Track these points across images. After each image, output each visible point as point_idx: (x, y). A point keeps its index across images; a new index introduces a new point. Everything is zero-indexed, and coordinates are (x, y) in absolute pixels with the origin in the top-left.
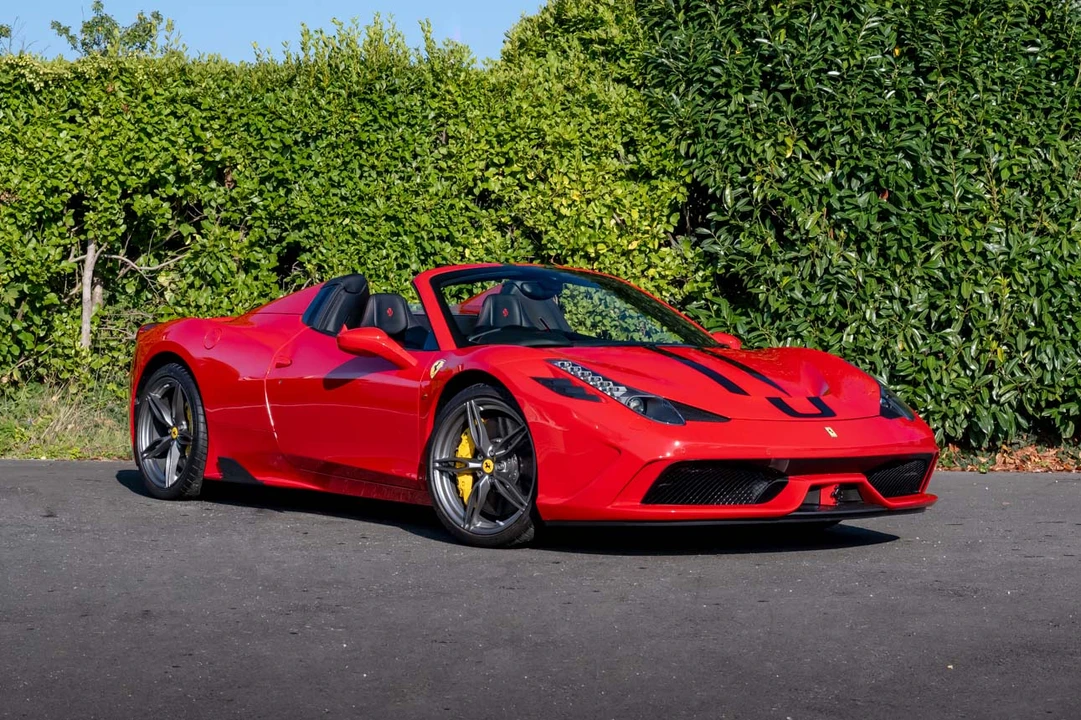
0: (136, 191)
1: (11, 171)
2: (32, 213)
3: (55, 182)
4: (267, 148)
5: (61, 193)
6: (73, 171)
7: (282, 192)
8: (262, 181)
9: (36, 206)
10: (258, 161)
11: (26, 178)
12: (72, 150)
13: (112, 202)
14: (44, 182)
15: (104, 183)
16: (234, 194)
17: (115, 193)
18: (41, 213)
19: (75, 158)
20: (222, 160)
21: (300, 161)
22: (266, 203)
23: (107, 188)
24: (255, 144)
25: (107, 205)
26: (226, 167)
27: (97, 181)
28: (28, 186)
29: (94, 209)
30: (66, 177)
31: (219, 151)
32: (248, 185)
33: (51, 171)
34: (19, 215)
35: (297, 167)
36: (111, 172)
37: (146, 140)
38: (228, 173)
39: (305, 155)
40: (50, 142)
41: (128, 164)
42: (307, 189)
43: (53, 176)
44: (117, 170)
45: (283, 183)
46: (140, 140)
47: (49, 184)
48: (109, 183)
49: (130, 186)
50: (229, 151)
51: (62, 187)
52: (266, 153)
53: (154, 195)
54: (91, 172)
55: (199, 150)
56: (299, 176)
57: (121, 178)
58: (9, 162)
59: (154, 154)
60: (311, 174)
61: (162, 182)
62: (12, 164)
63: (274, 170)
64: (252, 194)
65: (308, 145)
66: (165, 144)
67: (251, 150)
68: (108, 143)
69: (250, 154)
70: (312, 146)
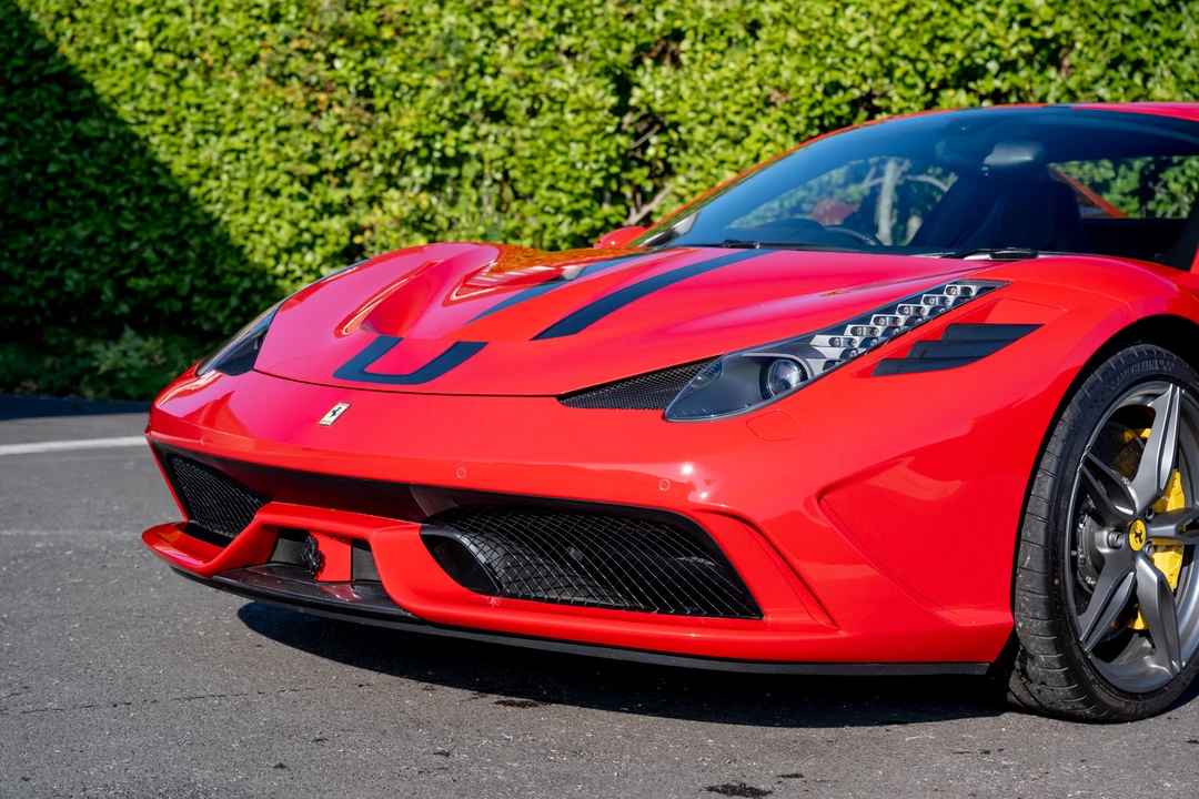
0: (944, 85)
1: (781, 62)
2: (808, 118)
3: (835, 75)
4: (1116, 16)
5: (845, 89)
6: (860, 59)
7: (1138, 79)
8: (1114, 64)
9: (813, 107)
10: (1105, 36)
11: (799, 70)
12: (859, 31)
13: (910, 100)
14: (821, 75)
15: (898, 73)
16: (1072, 84)
17: (913, 86)
18: (821, 118)
19: (861, 43)
20: (1056, 38)
21: (1165, 33)
22: (1115, 95)
23: (902, 80)
24: (1102, 11)
25: (903, 104)
26: (1060, 47)
27: (889, 73)
28: (801, 81)
29: (888, 110)
30: (850, 67)
31: (1050, 23)
32: (1093, 71)
33: (829, 61)
34: (791, 121)
35: (1159, 41)
36: (905, 57)
37: (954, 13)
38: (1065, 55)
39: (1173, 25)
40: (830, 21)
41: (930, 47)
42: (1173, 73)
43: (832, 67)
44: (913, 55)
45: (1138, 65)
46: (945, 14)
47: (828, 77)
48: (906, 74)
49: (933, 79)
50: (1065, 23)
51: (846, 82)
52: (1116, 24)
53: (968, 90)
54: (880, 60)
55: (1025, 23)
56: (1162, 54)
57: (920, 66)
58: (778, 51)
59: (966, 32)
60: (1178, 52)
61: (981, 71)
62: (782, 52)
63: (1128, 48)
64: (1096, 81)
65: (1178, 10)
66: (981, 17)
67: (1094, 19)
68: (904, 19)
69: (1093, 26)
70: (1184, 10)
